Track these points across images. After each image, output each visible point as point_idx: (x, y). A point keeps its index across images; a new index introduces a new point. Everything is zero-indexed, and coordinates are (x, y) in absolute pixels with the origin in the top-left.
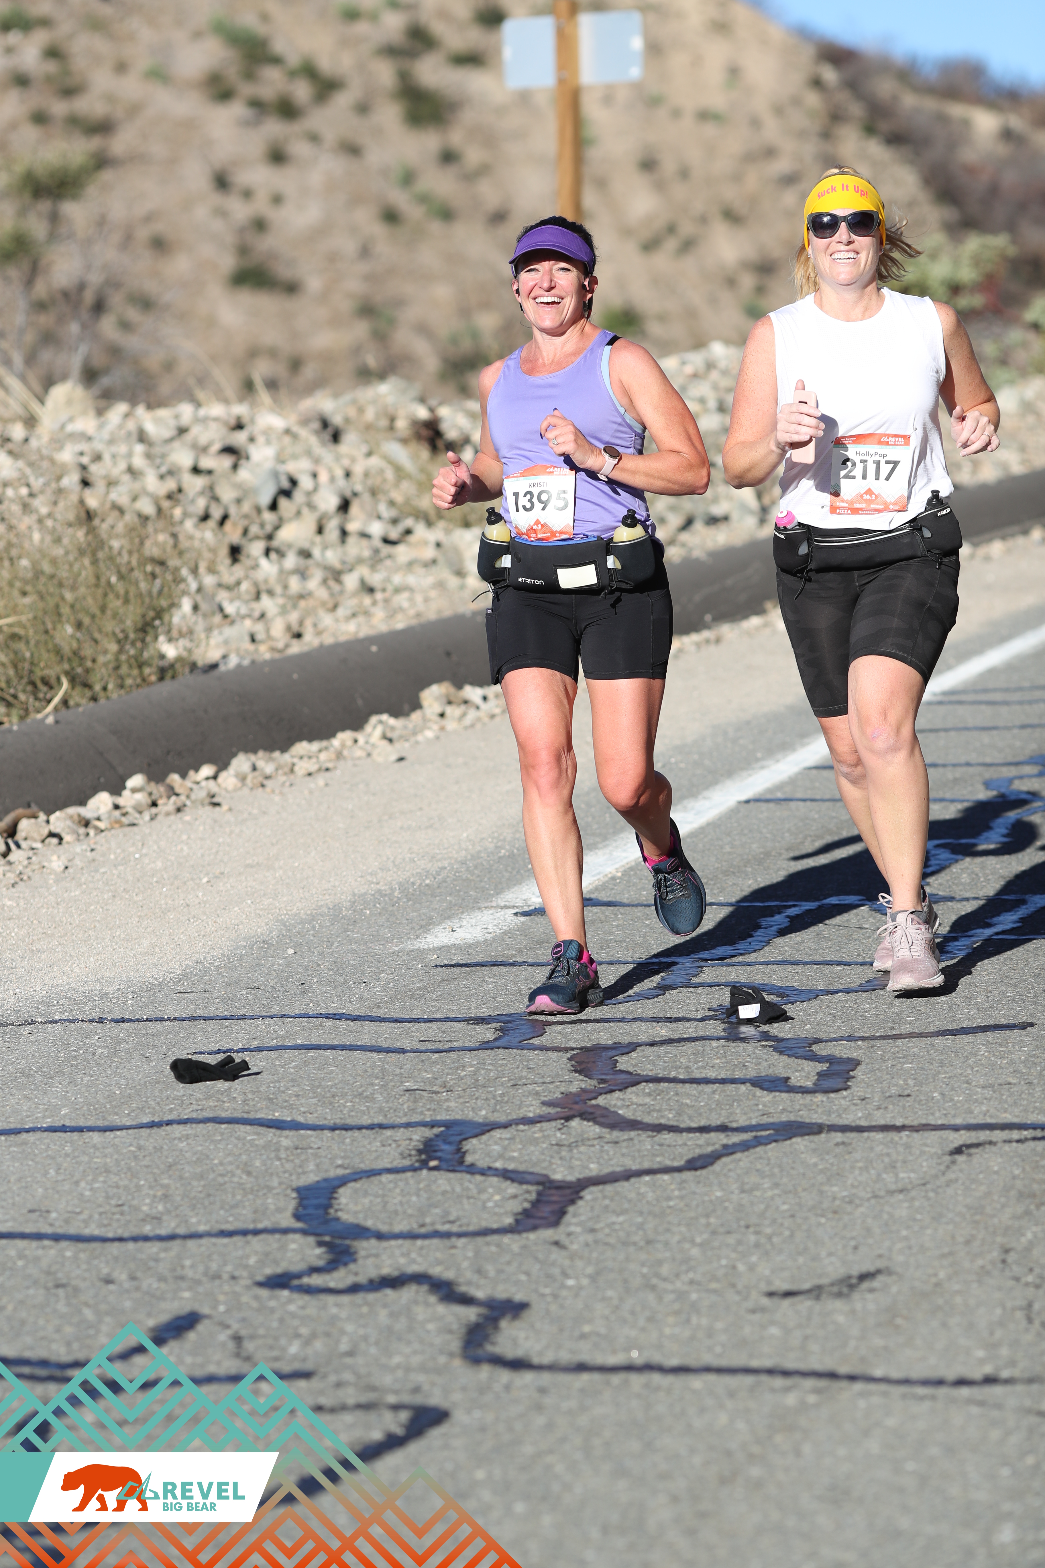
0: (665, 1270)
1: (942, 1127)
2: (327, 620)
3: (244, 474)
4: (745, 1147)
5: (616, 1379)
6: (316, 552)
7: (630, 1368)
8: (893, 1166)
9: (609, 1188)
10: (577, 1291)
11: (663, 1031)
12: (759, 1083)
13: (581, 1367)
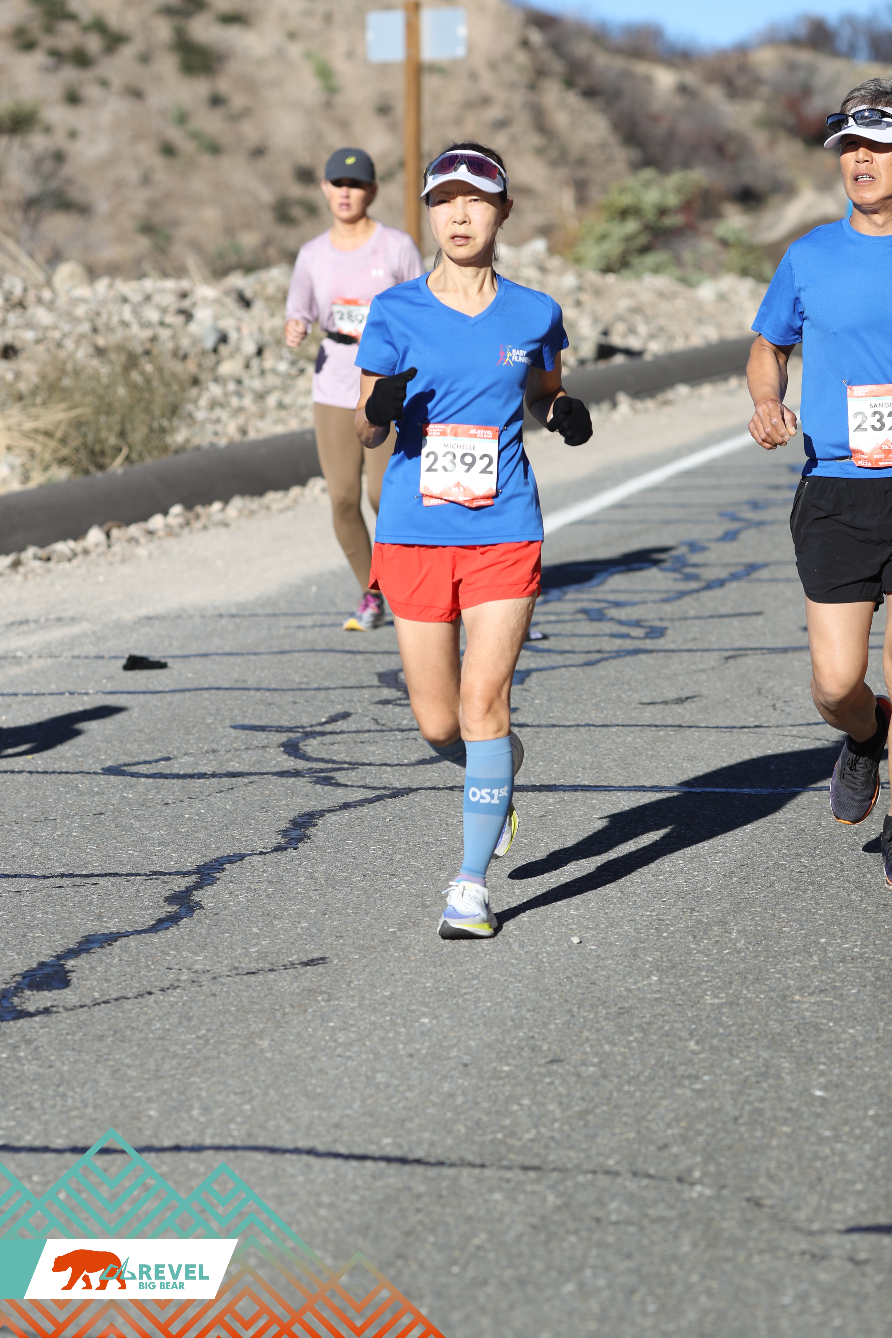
0: (584, 697)
1: (720, 650)
2: (261, 424)
3: (193, 328)
4: (613, 658)
5: (572, 729)
6: (247, 381)
7: (578, 725)
8: (694, 663)
9: (544, 673)
10: (542, 705)
11: (553, 618)
12: (613, 636)
13: (554, 726)
